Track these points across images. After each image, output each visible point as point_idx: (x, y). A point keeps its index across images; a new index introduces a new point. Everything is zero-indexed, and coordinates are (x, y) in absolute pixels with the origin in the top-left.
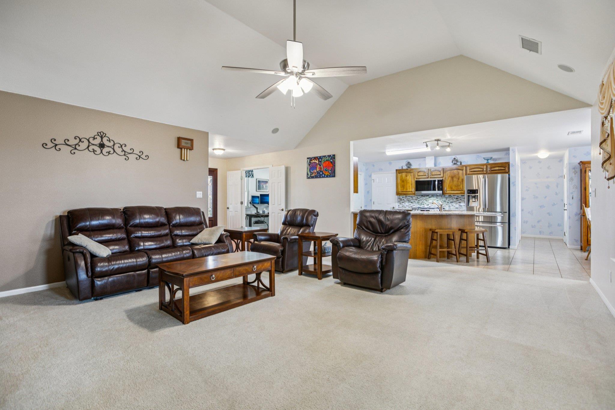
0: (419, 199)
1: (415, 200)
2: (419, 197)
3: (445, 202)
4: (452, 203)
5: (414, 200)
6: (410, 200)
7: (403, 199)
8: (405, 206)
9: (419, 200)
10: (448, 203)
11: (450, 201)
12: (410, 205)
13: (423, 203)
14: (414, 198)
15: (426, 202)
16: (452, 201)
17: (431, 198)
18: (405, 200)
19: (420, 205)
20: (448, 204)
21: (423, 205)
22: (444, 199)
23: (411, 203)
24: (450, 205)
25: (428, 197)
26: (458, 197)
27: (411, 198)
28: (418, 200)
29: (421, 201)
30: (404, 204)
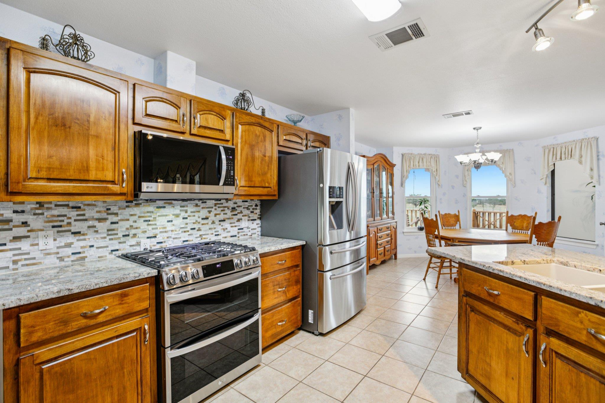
0: (116, 214)
1: (96, 223)
2: (114, 209)
3: (205, 221)
4: (222, 223)
5: (91, 223)
6: (69, 224)
7: (18, 219)
8: (35, 253)
9: (115, 219)
10: (213, 223)
11: (218, 216)
12: (69, 245)
13: (133, 232)
14: (90, 213)
15: (143, 226)
16: (222, 217)
17: (162, 211)
18: (35, 222)
19: (123, 239)
20: (212, 226)
21: (133, 241)
22: (204, 213)
23: (71, 239)
24: (219, 228)
25: (151, 209)
26: (236, 205)
27: (73, 214)
28: (108, 222)
29: (127, 224)
30: (25, 245)
